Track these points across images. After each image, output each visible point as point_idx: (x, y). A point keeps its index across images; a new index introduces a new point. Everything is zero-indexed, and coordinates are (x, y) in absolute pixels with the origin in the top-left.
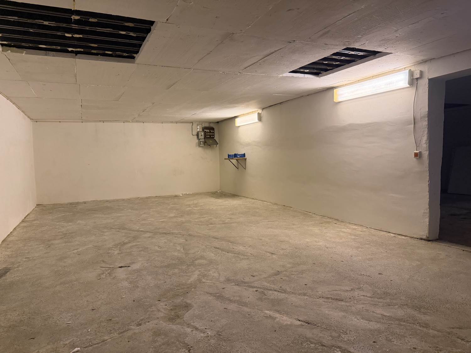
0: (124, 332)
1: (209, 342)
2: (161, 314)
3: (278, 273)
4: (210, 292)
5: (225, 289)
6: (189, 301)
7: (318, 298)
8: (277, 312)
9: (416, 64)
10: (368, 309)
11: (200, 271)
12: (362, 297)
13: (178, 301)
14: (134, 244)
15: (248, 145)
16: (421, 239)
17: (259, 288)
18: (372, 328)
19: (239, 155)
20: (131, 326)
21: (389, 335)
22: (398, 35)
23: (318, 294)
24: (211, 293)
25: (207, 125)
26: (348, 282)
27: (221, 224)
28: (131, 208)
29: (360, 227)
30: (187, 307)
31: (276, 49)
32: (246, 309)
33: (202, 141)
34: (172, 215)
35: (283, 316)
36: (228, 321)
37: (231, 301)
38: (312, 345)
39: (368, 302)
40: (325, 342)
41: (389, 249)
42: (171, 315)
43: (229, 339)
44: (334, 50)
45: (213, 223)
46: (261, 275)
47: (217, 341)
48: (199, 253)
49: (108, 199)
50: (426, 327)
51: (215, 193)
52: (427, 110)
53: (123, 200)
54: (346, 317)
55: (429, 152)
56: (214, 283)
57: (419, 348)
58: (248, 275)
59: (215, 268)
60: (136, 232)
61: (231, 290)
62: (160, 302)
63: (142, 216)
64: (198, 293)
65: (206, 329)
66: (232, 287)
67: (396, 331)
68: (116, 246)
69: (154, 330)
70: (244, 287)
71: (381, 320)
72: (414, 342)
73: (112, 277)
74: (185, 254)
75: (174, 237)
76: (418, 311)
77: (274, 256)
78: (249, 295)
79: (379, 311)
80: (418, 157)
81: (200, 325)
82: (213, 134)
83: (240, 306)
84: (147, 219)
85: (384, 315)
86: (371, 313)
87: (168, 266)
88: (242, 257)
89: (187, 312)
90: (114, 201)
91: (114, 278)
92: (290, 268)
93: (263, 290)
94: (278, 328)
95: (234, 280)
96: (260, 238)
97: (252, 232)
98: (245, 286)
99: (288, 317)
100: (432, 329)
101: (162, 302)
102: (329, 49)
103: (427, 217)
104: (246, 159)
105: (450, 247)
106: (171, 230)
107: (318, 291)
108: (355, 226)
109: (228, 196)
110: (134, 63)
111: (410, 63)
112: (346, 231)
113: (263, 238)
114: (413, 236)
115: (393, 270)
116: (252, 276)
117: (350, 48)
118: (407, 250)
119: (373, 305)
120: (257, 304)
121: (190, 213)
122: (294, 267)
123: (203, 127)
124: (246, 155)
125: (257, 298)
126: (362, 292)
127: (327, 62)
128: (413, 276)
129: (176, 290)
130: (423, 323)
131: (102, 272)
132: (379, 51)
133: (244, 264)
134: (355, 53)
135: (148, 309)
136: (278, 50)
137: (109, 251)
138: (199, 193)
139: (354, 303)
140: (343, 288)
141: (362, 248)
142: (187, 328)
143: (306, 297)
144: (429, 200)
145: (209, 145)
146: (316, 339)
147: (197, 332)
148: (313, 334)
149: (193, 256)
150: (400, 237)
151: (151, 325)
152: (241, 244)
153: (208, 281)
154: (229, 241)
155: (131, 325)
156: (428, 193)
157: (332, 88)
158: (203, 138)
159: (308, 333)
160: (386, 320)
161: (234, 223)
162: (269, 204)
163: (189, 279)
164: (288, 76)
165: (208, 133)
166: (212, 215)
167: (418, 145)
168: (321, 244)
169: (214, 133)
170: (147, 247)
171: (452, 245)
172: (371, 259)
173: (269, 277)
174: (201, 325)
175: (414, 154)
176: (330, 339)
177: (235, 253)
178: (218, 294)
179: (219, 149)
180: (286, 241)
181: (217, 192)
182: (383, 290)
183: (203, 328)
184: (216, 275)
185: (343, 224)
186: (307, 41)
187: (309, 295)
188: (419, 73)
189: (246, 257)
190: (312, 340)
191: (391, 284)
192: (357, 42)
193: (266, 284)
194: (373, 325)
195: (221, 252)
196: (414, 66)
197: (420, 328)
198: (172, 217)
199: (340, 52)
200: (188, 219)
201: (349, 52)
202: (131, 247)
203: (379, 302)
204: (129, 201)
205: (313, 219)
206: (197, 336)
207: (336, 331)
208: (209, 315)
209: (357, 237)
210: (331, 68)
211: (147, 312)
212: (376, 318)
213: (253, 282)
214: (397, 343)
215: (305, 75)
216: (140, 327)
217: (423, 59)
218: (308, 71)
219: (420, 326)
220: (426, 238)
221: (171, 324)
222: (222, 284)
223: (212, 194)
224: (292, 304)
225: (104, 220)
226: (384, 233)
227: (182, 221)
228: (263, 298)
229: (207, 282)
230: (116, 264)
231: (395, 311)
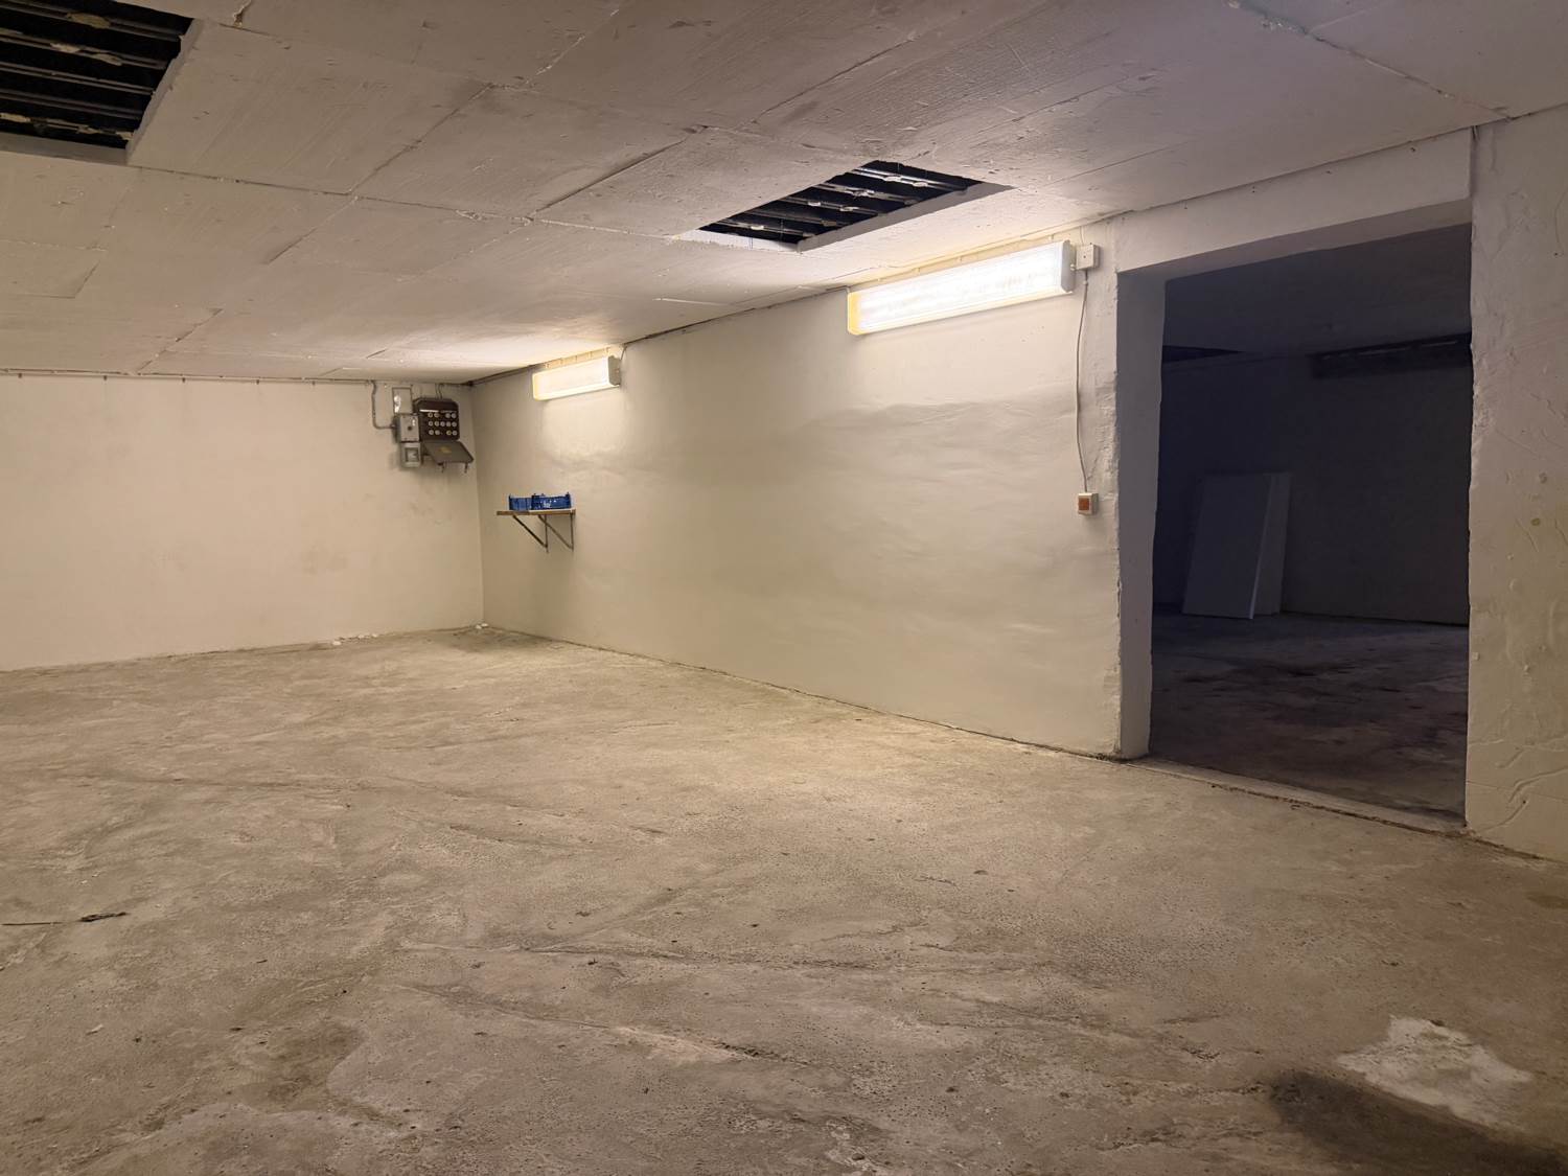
0: (92, 1158)
1: (417, 1155)
2: (243, 1079)
3: (669, 895)
4: (428, 984)
5: (482, 968)
6: (349, 1022)
7: (790, 967)
8: (657, 1025)
9: (1084, 226)
10: (939, 987)
11: (393, 913)
12: (924, 951)
13: (310, 1023)
14: (148, 829)
15: (580, 465)
16: (1101, 757)
17: (601, 952)
18: (946, 1046)
19: (548, 500)
20: (123, 1135)
21: (994, 1061)
22: (1025, 134)
23: (791, 954)
24: (432, 987)
25: (429, 392)
26: (885, 907)
27: (481, 741)
28: (139, 696)
29: (930, 729)
30: (342, 1042)
31: (649, 150)
32: (552, 1029)
33: (412, 449)
34: (299, 718)
35: (673, 1038)
36: (488, 1075)
37: (500, 1006)
38: (763, 1124)
39: (940, 964)
40: (802, 1107)
41: (1009, 792)
42: (281, 1076)
43: (488, 1136)
44: (835, 165)
45: (452, 740)
46: (609, 908)
47: (444, 1150)
48: (394, 848)
49: (47, 664)
50: (1101, 1027)
51: (464, 633)
52: (1114, 367)
53: (110, 666)
54: (871, 1020)
55: (1120, 498)
56: (445, 952)
57: (1077, 1091)
58: (566, 912)
59: (450, 897)
60: (155, 787)
61: (504, 968)
62: (240, 1032)
63: (183, 725)
64: (383, 988)
65: (407, 1111)
66: (509, 957)
67: (1016, 1049)
68: (73, 840)
69: (212, 1138)
70: (549, 954)
71: (976, 1019)
72: (1065, 1075)
73: (52, 960)
74: (343, 855)
75: (303, 798)
76: (1079, 978)
77: (659, 840)
78: (565, 979)
79: (972, 990)
80: (1090, 512)
81: (384, 1102)
82: (454, 424)
83: (532, 1021)
84: (202, 735)
85: (983, 1002)
86: (948, 999)
87: (278, 903)
88: (550, 852)
89: (343, 1058)
90: (69, 671)
91: (58, 963)
92: (708, 876)
93: (612, 959)
94: (657, 1080)
95: (515, 934)
96: (617, 782)
97: (589, 765)
98: (552, 951)
99: (689, 1040)
100: (1115, 1031)
101: (248, 1034)
102: (818, 160)
103: (1116, 689)
104: (572, 514)
105: (1179, 777)
106: (293, 770)
107: (792, 941)
108: (914, 726)
109: (514, 641)
110: (124, 162)
111: (1067, 220)
112: (888, 742)
113: (627, 783)
114: (1077, 748)
115: (1017, 857)
116: (581, 913)
117: (885, 162)
118: (1058, 792)
119: (955, 972)
120: (591, 1007)
121: (365, 708)
122: (723, 871)
123: (415, 398)
124: (572, 502)
125: (593, 985)
126: (925, 933)
127: (819, 204)
128: (1072, 875)
129: (303, 987)
130: (1091, 1016)
131: (12, 943)
132: (972, 177)
133: (555, 876)
134: (903, 179)
135: (192, 1063)
136: (653, 155)
137: (45, 862)
138: (406, 634)
139: (899, 971)
140: (867, 926)
141: (931, 794)
142: (337, 1118)
143: (752, 967)
144: (1119, 638)
145: (440, 464)
146: (778, 1102)
147: (375, 1128)
148: (767, 1087)
149: (372, 862)
150: (1041, 753)
151: (200, 1122)
152: (548, 807)
153: (424, 946)
154: (507, 801)
155: (124, 1131)
156: (1117, 619)
157: (841, 289)
158: (418, 438)
159: (753, 1085)
160: (990, 1015)
161: (527, 735)
162: (653, 664)
163: (355, 944)
164: (699, 240)
165: (434, 419)
166: (451, 713)
167: (1090, 475)
168: (808, 788)
169: (456, 420)
170: (195, 837)
171: (1184, 772)
172: (954, 829)
173: (639, 912)
174: (389, 1101)
175: (1077, 502)
176: (818, 1097)
177: (525, 842)
178: (457, 985)
179: (478, 478)
180: (703, 787)
181: (473, 628)
182: (986, 922)
183: (397, 1109)
184: (453, 920)
185: (880, 720)
186: (747, 131)
187: (761, 959)
188: (1092, 253)
189: (563, 851)
190: (765, 1108)
191: (1010, 901)
192: (904, 145)
193: (625, 936)
194: (950, 1038)
195: (475, 840)
196: (1078, 232)
197: (1082, 1032)
198: (299, 726)
199: (858, 173)
200: (356, 730)
201: (885, 176)
202: (133, 843)
203: (972, 962)
204: (134, 670)
205: (792, 708)
206: (376, 1140)
207: (839, 1068)
208: (421, 1061)
209: (919, 760)
210: (834, 224)
211: (188, 1076)
212: (961, 1013)
213: (582, 934)
214: (1015, 1084)
215: (754, 239)
216: (157, 1132)
217: (1103, 211)
218: (761, 228)
219: (1084, 1025)
220: (1114, 754)
221: (280, 1107)
222: (474, 950)
223: (455, 635)
224: (707, 994)
225: (27, 746)
226: (998, 744)
227: (334, 737)
228: (614, 983)
229: (417, 950)
230: (72, 908)
231: (1016, 985)
